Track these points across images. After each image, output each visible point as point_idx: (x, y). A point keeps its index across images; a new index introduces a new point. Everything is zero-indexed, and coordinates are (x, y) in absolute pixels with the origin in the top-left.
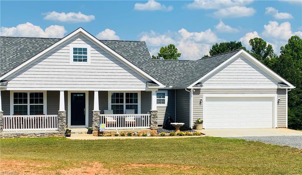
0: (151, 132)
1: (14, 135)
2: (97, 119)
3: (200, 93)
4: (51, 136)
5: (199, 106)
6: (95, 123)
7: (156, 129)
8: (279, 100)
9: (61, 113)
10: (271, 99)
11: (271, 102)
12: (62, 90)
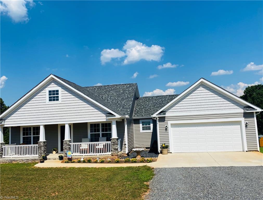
0: (112, 158)
1: (8, 161)
2: (67, 147)
3: (165, 121)
4: (33, 162)
5: (165, 132)
6: (65, 150)
7: (117, 155)
8: (247, 123)
9: (40, 143)
10: (239, 123)
11: (239, 126)
12: (42, 124)
